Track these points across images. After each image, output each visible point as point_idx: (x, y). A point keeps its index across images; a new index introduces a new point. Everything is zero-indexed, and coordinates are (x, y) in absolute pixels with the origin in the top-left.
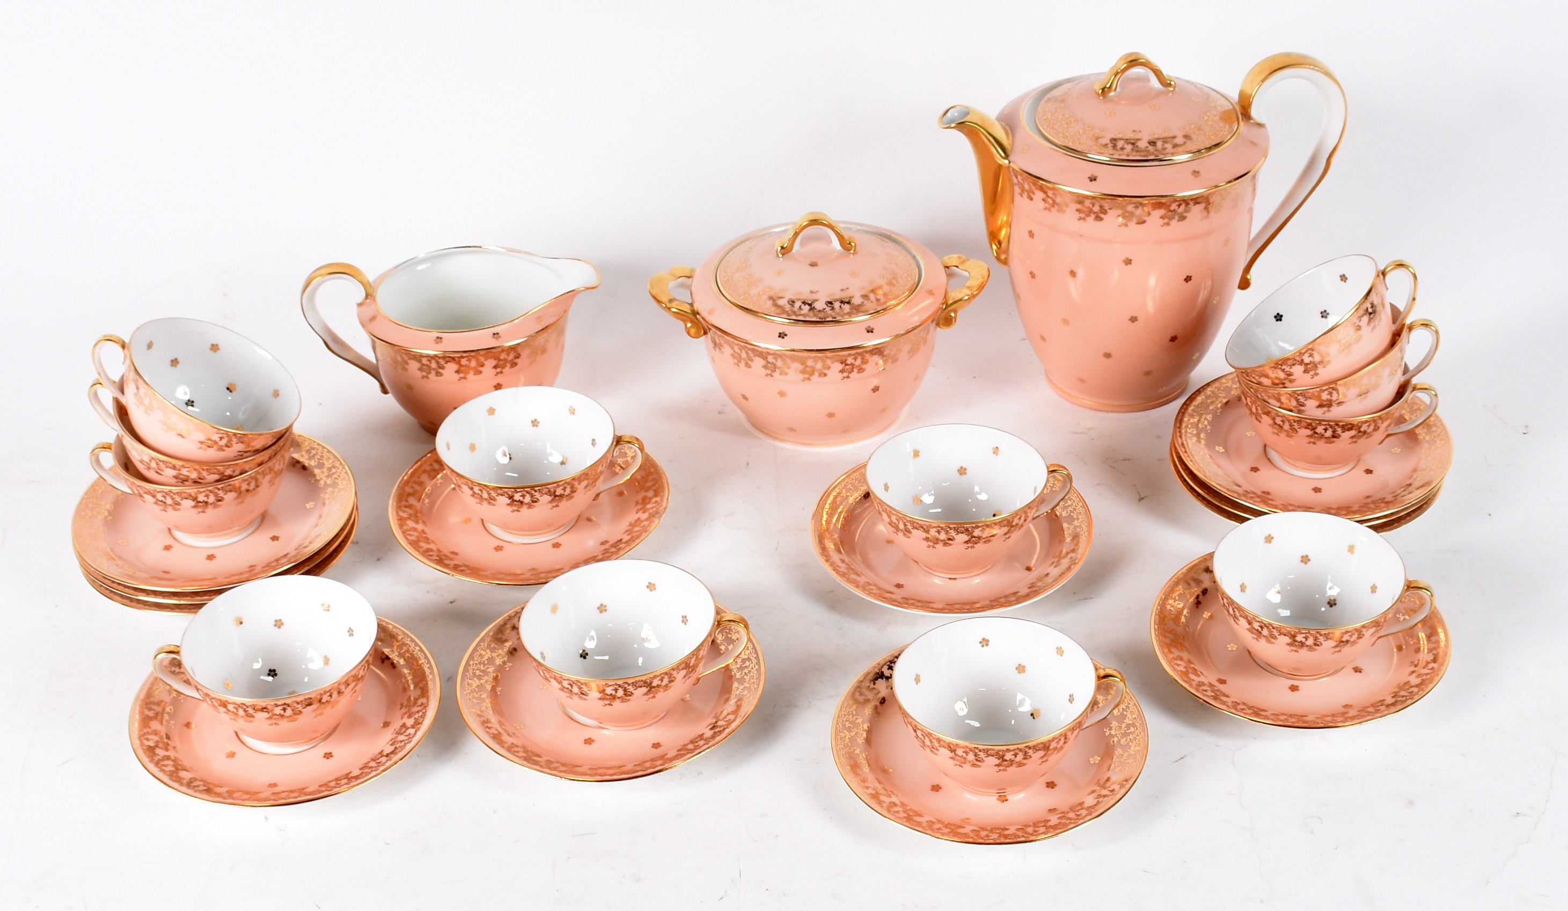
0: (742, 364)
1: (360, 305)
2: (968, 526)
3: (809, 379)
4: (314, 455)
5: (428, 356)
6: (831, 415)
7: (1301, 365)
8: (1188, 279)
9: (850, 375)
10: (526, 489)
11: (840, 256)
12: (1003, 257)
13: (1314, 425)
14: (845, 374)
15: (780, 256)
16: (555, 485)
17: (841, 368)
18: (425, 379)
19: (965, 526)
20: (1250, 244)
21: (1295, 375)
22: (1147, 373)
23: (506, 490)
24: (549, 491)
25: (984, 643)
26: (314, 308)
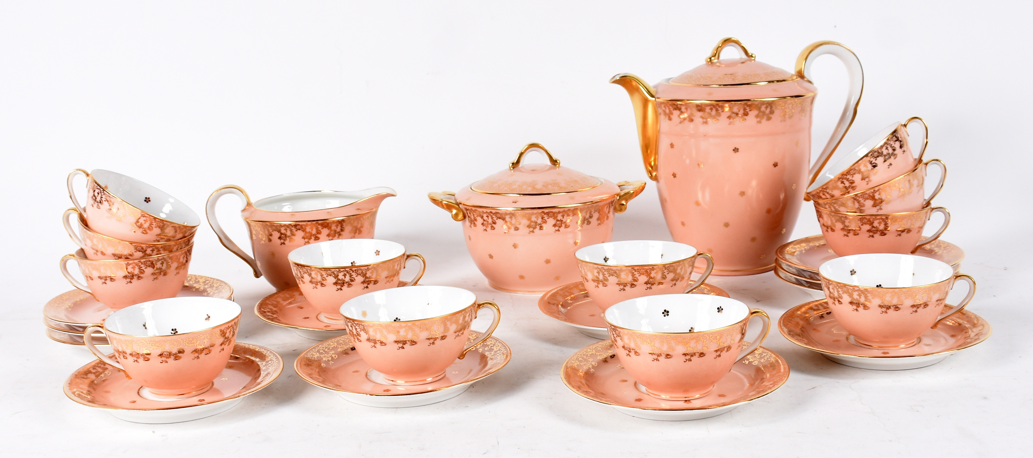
0: (489, 229)
1: (244, 210)
2: (647, 267)
3: (533, 232)
4: (208, 283)
5: (285, 225)
6: (548, 262)
7: (860, 174)
8: (775, 165)
9: (560, 229)
10: (346, 269)
11: (551, 168)
12: (654, 174)
13: (871, 220)
14: (557, 228)
15: (512, 169)
16: (366, 268)
17: (554, 223)
18: (283, 245)
19: (645, 267)
20: (810, 172)
21: (856, 181)
22: (753, 239)
23: (333, 270)
24: (362, 272)
25: (666, 313)
26: (213, 214)
